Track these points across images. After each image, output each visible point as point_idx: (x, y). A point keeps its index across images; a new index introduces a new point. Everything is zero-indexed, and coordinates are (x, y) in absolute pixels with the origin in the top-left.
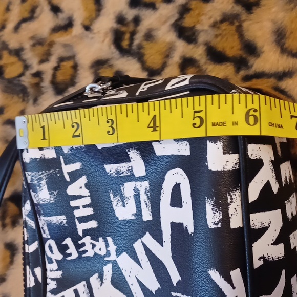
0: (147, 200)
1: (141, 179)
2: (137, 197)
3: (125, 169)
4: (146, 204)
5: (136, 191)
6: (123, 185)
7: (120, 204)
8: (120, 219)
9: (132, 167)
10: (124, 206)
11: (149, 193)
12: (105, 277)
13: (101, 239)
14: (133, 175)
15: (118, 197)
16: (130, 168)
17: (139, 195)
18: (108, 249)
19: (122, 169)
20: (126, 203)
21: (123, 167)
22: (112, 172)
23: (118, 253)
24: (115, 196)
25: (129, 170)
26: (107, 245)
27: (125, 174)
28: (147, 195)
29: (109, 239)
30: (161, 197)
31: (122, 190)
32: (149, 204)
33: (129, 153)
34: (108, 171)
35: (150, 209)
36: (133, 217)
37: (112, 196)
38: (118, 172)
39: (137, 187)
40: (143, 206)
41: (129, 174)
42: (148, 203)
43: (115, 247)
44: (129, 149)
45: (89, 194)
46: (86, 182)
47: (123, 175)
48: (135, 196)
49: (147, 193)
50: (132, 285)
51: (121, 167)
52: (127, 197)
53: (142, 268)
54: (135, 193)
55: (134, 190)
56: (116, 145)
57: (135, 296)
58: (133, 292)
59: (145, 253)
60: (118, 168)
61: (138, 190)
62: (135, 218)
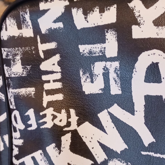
0: (116, 78)
1: (112, 59)
2: (106, 75)
3: (98, 50)
4: (116, 81)
5: (106, 69)
6: (94, 64)
7: (89, 80)
8: (86, 93)
9: (105, 48)
10: (92, 82)
11: (119, 72)
12: (62, 146)
13: (63, 111)
14: (105, 56)
15: (88, 75)
16: (103, 50)
17: (108, 72)
18: (69, 120)
19: (95, 50)
20: (94, 80)
21: (96, 48)
22: (85, 52)
23: (79, 124)
24: (84, 73)
25: (101, 51)
26: (69, 116)
27: (97, 55)
28: (117, 73)
29: (72, 112)
30: (133, 75)
31: (92, 69)
32: (118, 81)
33: (106, 34)
34: (81, 51)
35: (119, 85)
36: (100, 92)
37: (81, 73)
38: (90, 52)
39: (107, 66)
40: (112, 82)
41: (101, 54)
42: (117, 80)
43: (77, 118)
44: (108, 30)
45: (60, 70)
46: (59, 60)
47: (95, 55)
48: (104, 74)
49: (117, 72)
50: (93, 148)
51: (95, 48)
52: (96, 75)
53: (106, 133)
54: (104, 72)
55: (104, 69)
56: (96, 25)
57: (96, 157)
58: (94, 154)
59: (111, 121)
60: (92, 49)
61: (107, 69)
62: (102, 92)
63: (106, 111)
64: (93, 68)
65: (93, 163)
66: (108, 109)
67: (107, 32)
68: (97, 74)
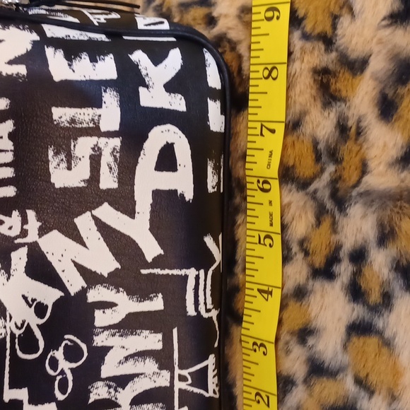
0: (112, 164)
1: (110, 135)
2: (95, 160)
3: (87, 118)
4: (111, 168)
5: (97, 149)
6: (76, 139)
7: (64, 165)
8: (57, 186)
9: (100, 116)
10: (69, 168)
11: (118, 155)
12: (13, 267)
13: (15, 213)
14: (98, 128)
15: (63, 156)
16: (96, 118)
17: (100, 155)
18: (25, 227)
19: (82, 117)
20: (73, 165)
21: (84, 115)
22: (63, 120)
23: (43, 231)
24: (56, 154)
25: (93, 120)
26: (25, 221)
27: (85, 125)
28: (115, 156)
29: (31, 214)
30: (140, 159)
31: (72, 147)
32: (115, 168)
33: (104, 94)
34: (55, 117)
35: (116, 174)
36: (82, 184)
37: (51, 153)
38: (73, 121)
39: (100, 145)
40: (104, 169)
41: (91, 125)
42: (113, 166)
43: (39, 224)
44: (107, 88)
45: (13, 148)
46: (11, 130)
47: (81, 126)
48: (91, 157)
49: (115, 154)
50: (63, 271)
51: (82, 114)
52: (77, 157)
53: (87, 247)
54: (93, 153)
55: (93, 149)
56: (88, 78)
57: (68, 285)
58: (65, 281)
59: (96, 228)
60: (76, 115)
61: (99, 149)
62: (84, 185)
63: (88, 213)
64: (74, 146)
65: (63, 294)
66: (93, 211)
67: (105, 91)
68: (80, 156)
